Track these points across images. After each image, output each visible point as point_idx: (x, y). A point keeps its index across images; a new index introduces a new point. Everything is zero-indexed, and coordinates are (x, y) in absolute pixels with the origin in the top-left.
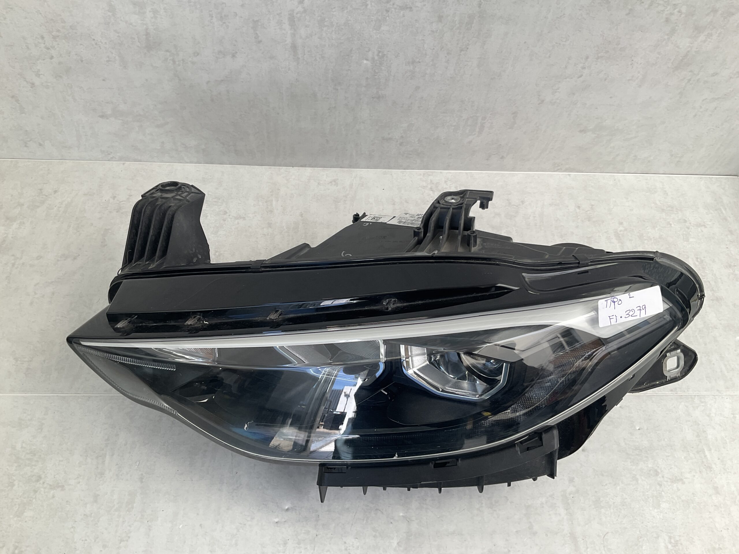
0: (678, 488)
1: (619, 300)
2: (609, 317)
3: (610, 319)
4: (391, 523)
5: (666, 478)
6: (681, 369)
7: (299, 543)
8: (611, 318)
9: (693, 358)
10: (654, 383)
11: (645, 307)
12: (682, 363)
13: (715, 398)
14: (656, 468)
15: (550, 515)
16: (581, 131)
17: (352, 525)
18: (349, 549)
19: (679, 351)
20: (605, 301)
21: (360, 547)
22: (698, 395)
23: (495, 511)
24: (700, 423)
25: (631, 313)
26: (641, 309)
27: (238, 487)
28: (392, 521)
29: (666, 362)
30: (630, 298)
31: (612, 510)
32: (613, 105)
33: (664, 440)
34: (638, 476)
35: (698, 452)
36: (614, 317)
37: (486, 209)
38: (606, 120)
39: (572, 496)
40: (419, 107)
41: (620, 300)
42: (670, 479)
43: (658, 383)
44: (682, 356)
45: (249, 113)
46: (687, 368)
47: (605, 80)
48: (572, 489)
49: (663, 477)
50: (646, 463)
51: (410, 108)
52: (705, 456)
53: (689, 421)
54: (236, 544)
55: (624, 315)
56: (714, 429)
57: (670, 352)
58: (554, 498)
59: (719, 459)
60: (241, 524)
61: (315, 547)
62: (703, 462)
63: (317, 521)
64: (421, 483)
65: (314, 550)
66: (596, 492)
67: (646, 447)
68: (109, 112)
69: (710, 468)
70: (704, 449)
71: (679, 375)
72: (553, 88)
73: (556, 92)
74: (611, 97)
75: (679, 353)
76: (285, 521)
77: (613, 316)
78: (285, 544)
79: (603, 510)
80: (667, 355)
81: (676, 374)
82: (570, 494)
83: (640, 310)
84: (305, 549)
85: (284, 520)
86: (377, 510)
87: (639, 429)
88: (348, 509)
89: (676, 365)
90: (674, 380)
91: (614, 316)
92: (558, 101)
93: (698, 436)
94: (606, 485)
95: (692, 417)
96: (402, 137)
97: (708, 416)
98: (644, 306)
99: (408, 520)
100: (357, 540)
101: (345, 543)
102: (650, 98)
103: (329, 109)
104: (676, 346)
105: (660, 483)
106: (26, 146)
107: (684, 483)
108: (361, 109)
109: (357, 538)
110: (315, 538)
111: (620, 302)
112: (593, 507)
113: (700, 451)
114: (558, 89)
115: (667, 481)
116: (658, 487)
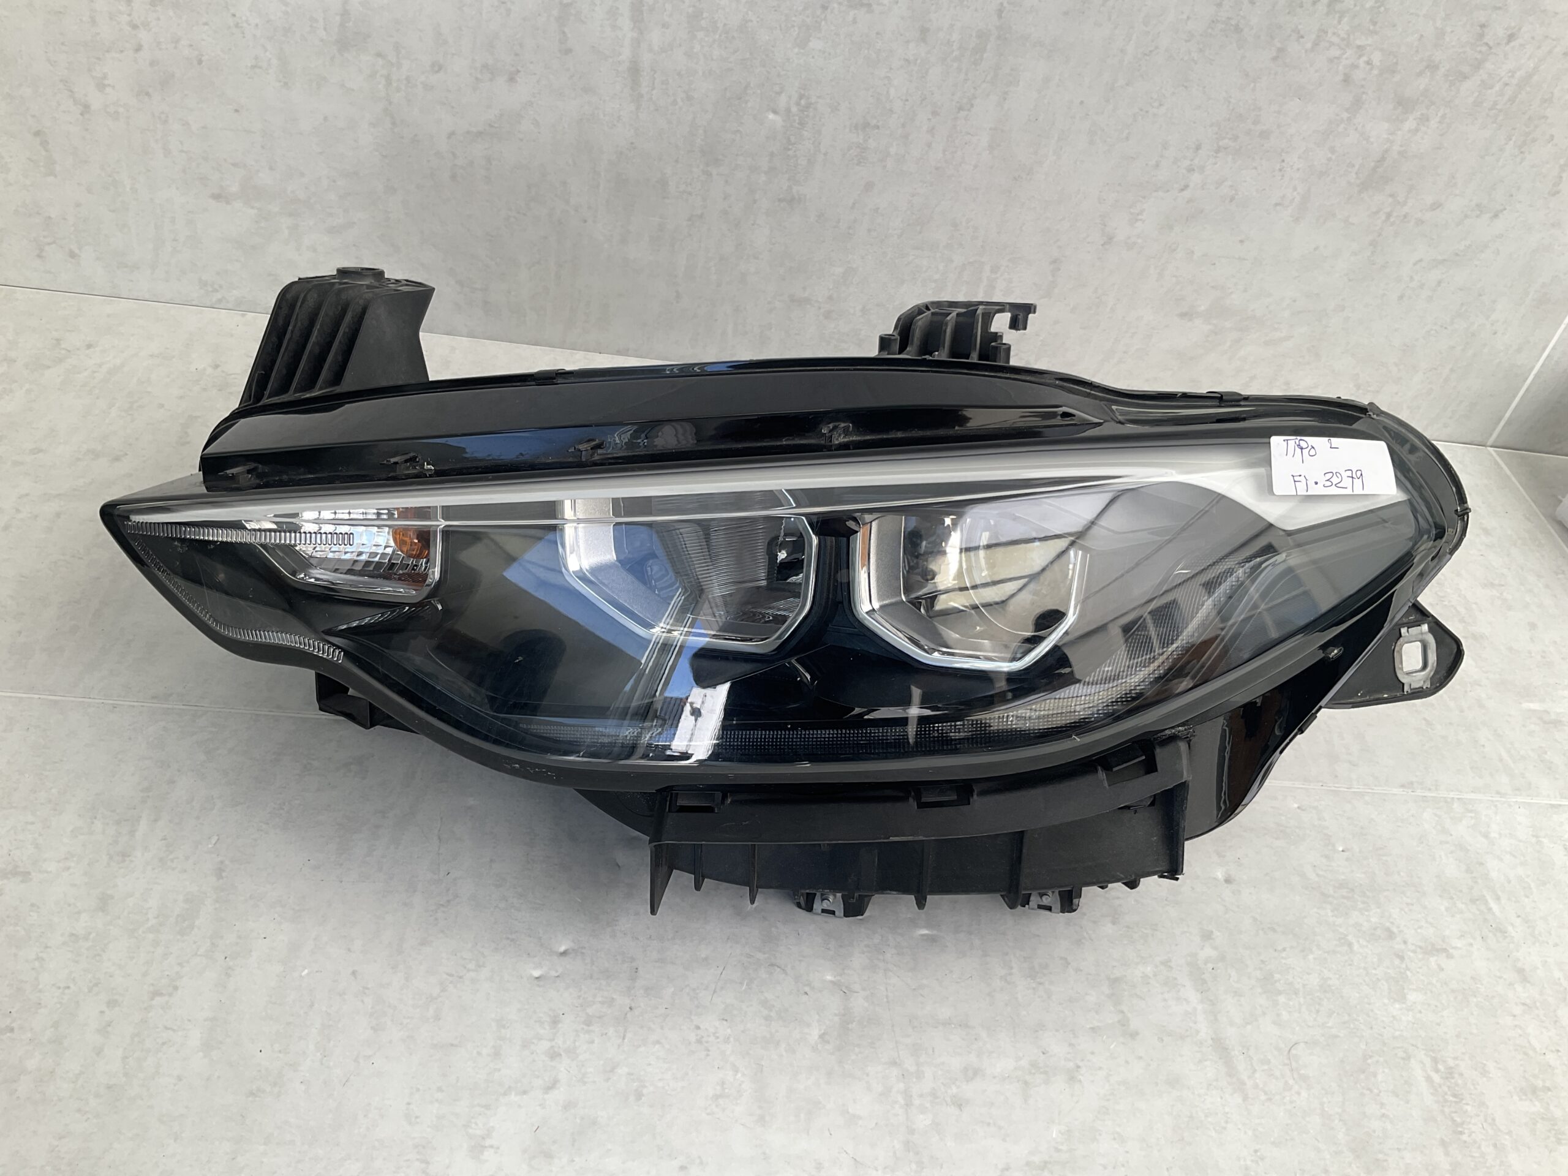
0: (1439, 965)
1: (1310, 447)
2: (1293, 476)
3: (1295, 481)
4: (806, 993)
5: (1413, 944)
6: (1431, 671)
7: (588, 1023)
8: (1296, 479)
9: (1455, 650)
10: (1380, 696)
11: (1361, 475)
12: (1432, 658)
13: (1496, 806)
14: (1388, 924)
15: (1165, 1000)
16: (1183, 315)
17: (715, 992)
18: (707, 1042)
19: (1425, 627)
20: (1283, 440)
21: (732, 1039)
22: (1458, 799)
23: (1040, 984)
24: (1469, 848)
25: (1335, 480)
26: (1354, 476)
27: (449, 901)
28: (807, 989)
29: (1401, 649)
30: (1331, 448)
31: (1302, 1000)
32: (1244, 259)
33: (1399, 873)
34: (1350, 938)
35: (1473, 901)
36: (1302, 479)
37: (1022, 331)
38: (1232, 293)
39: (1210, 966)
40: (869, 230)
41: (1313, 448)
42: (1420, 947)
43: (1385, 696)
44: (1431, 640)
45: (525, 215)
46: (1443, 672)
47: (1231, 201)
48: (1208, 952)
49: (1405, 942)
50: (1366, 913)
51: (851, 231)
52: (1490, 909)
53: (1447, 843)
54: (437, 1018)
55: (1322, 480)
56: (1501, 860)
57: (1408, 628)
58: (1170, 967)
59: (1519, 916)
60: (451, 975)
61: (625, 1031)
62: (1485, 920)
63: (633, 979)
64: (889, 838)
65: (624, 1039)
66: (1263, 962)
67: (1361, 885)
68: (235, 188)
69: (1503, 932)
70: (1484, 896)
71: (1429, 686)
72: (1132, 210)
73: (1137, 220)
74: (1241, 241)
75: (1425, 633)
76: (558, 976)
77: (1300, 475)
78: (555, 1021)
79: (1282, 999)
80: (1403, 634)
81: (1422, 682)
82: (1206, 963)
83: (1352, 477)
84: (602, 1035)
85: (554, 974)
86: (772, 965)
87: (1343, 851)
88: (706, 959)
89: (1420, 665)
90: (1418, 694)
91: (1302, 477)
92: (1140, 241)
93: (1468, 871)
94: (1284, 949)
95: (1451, 835)
96: (830, 298)
97: (1486, 836)
98: (1359, 473)
99: (845, 991)
100: (725, 1023)
101: (698, 1028)
102: (1316, 249)
103: (689, 220)
104: (1419, 616)
105: (1400, 954)
106: (39, 256)
107: (1450, 956)
108: (753, 225)
109: (726, 1020)
110: (626, 1014)
111: (1312, 452)
112: (1259, 990)
113: (1477, 900)
114: (1141, 212)
115: (1414, 952)
116: (1397, 962)
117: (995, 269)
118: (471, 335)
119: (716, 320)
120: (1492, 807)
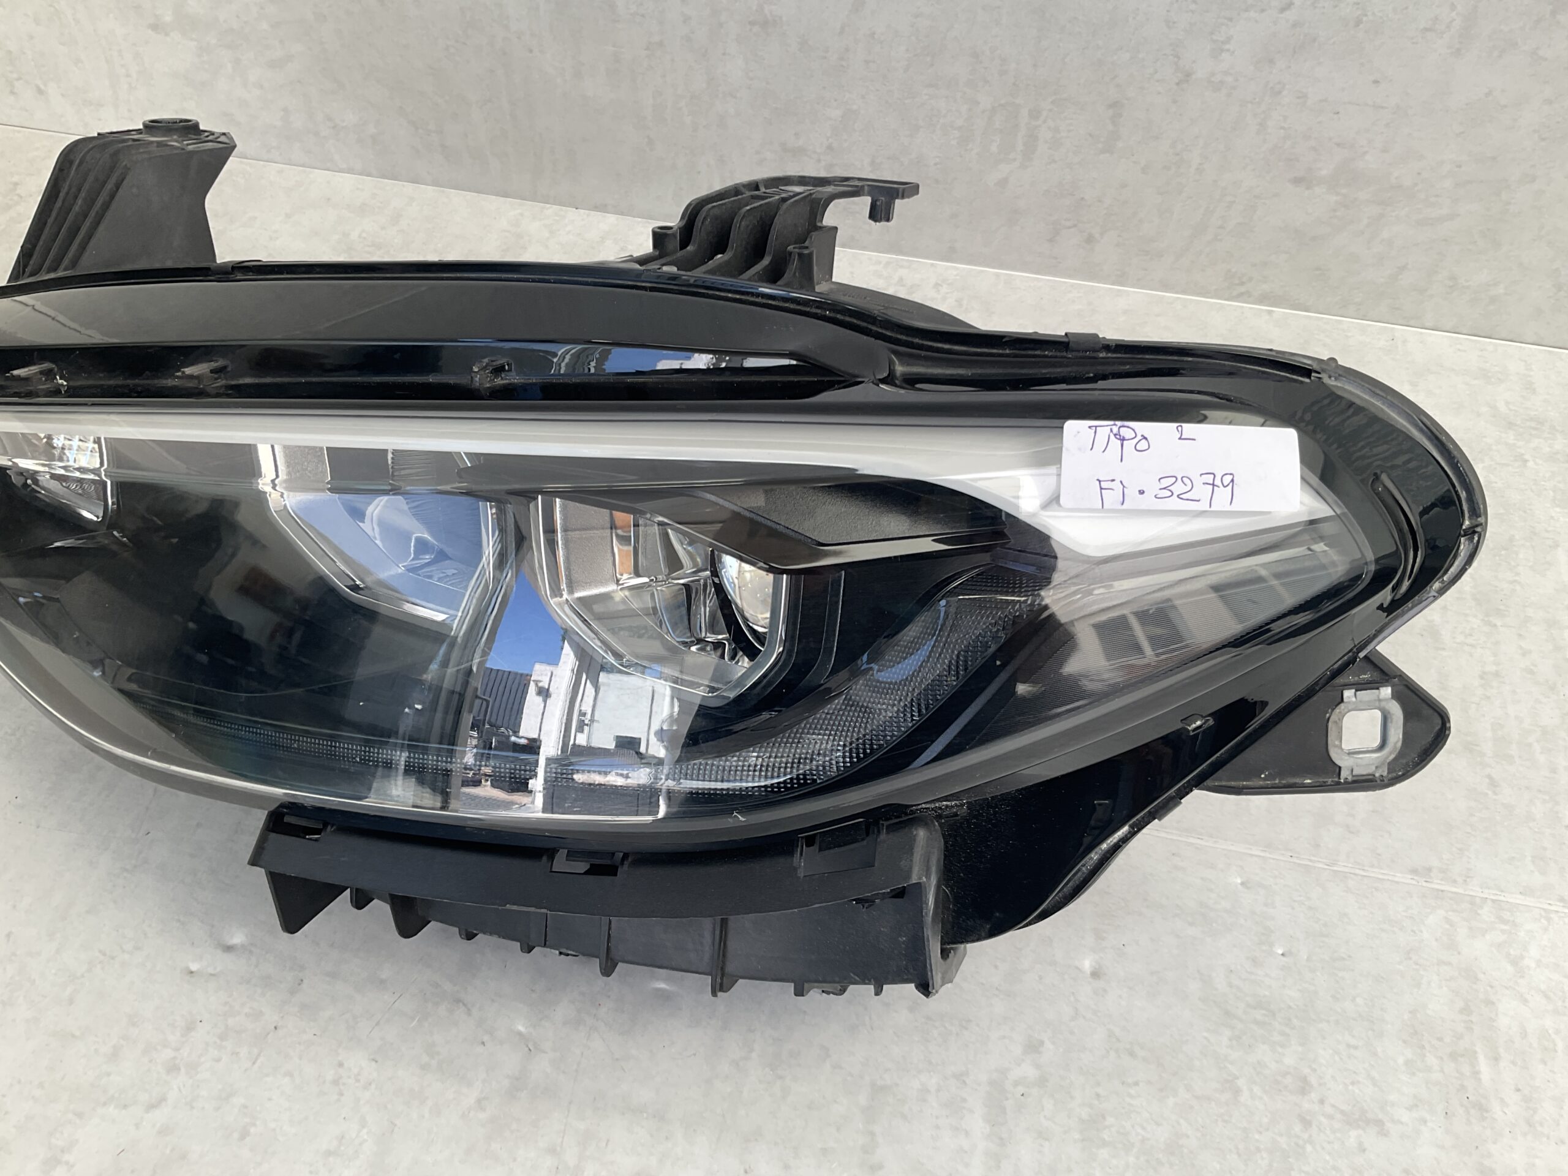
0: (1360, 1144)
1: (1139, 437)
2: (1100, 481)
3: (1101, 489)
4: (483, 1043)
5: (1333, 1106)
6: (1391, 753)
7: (223, 1037)
8: (1104, 485)
9: (1438, 727)
10: (1298, 780)
11: (1232, 481)
12: (1396, 735)
13: (1549, 919)
14: (1306, 1071)
15: (937, 1127)
17: (378, 1024)
18: (344, 1084)
19: (1386, 691)
20: (1090, 427)
21: (373, 1086)
22: (1493, 901)
23: (781, 1077)
24: (1481, 976)
25: (1178, 488)
26: (1218, 482)
27: (135, 867)
28: (486, 1038)
29: (1341, 720)
30: (1180, 439)
31: (1131, 1159)
33: (1354, 1000)
34: (1241, 1083)
35: (1454, 1056)
36: (1117, 485)
39: (1021, 1089)
41: (1145, 438)
42: (1342, 1112)
43: (1309, 781)
44: (1396, 711)
46: (1414, 756)
48: (1028, 1071)
49: (1322, 1102)
50: (1280, 1050)
52: (1476, 1074)
53: (1449, 964)
54: (71, 1001)
55: (1152, 488)
56: (1525, 1001)
57: (1357, 690)
58: (964, 1082)
59: (1518, 1090)
60: (104, 954)
61: (259, 1055)
62: (1463, 1087)
63: (292, 992)
65: (254, 1063)
66: (1098, 1095)
67: (1290, 1007)
69: (1482, 1109)
70: (1476, 1052)
71: (1385, 774)
72: (1215, 37)
73: (1222, 50)
74: (1376, 82)
75: (1386, 700)
76: (212, 975)
77: (1113, 480)
78: (190, 1028)
79: (1104, 1153)
80: (1345, 700)
81: (1373, 768)
82: (1016, 1084)
83: (1213, 485)
84: (232, 1054)
85: (211, 970)
86: (458, 1001)
87: (1283, 955)
88: (382, 982)
89: (1377, 742)
90: (1364, 783)
91: (1117, 482)
93: (1466, 1010)
94: (1136, 1084)
95: (1459, 953)
97: (1515, 962)
98: (1229, 478)
99: (530, 1047)
100: (373, 1063)
101: (341, 1065)
102: (1489, 93)
104: (1377, 675)
105: (1308, 1118)
107: (1383, 1133)
109: (376, 1062)
110: (268, 1034)
111: (1143, 445)
112: (1077, 1136)
113: (1463, 1056)
115: (1331, 1117)
116: (1297, 1128)
117: (1035, 114)
118: (436, 183)
119: (699, 172)
120: (1543, 920)
